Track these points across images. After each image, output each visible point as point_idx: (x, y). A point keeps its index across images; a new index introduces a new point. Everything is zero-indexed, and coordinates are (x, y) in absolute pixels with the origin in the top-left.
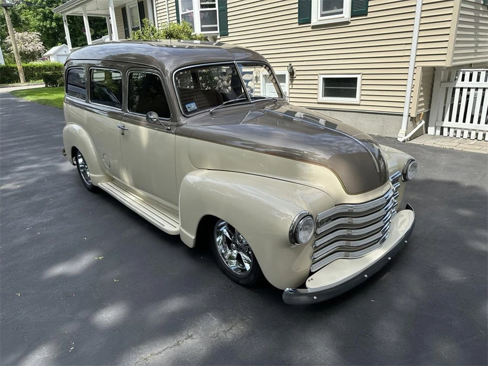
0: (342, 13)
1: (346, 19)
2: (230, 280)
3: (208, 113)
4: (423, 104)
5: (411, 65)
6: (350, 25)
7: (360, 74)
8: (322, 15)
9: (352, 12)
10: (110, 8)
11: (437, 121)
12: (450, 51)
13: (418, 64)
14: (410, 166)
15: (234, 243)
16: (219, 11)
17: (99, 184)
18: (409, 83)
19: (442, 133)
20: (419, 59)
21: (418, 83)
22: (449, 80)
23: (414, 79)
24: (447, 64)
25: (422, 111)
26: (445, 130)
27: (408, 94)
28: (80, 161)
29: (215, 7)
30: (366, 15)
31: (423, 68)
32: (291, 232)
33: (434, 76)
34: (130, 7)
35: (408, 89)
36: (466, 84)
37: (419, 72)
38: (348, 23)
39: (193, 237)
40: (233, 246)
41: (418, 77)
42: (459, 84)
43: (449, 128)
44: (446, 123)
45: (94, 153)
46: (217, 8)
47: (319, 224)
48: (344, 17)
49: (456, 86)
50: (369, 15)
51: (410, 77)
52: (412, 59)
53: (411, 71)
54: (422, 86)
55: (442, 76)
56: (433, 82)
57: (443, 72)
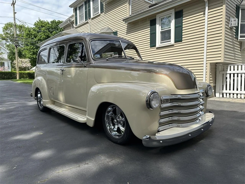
0: (170, 41)
1: (172, 43)
2: (112, 143)
3: (106, 60)
4: (212, 81)
5: (205, 63)
6: (174, 46)
8: (161, 43)
9: (175, 41)
11: (220, 90)
12: (222, 55)
13: (207, 62)
14: (209, 88)
15: (116, 119)
17: (47, 105)
18: (204, 71)
19: (223, 96)
20: (208, 59)
21: (208, 70)
22: (223, 71)
23: (207, 69)
24: (222, 61)
25: (212, 85)
26: (225, 95)
27: (204, 76)
28: (39, 95)
30: (182, 41)
31: (210, 63)
32: (147, 101)
33: (216, 69)
35: (204, 73)
36: (232, 72)
37: (209, 65)
38: (173, 45)
39: (93, 119)
40: (115, 121)
41: (209, 67)
42: (229, 72)
43: (226, 94)
44: (225, 91)
45: (47, 90)
47: (162, 102)
48: (171, 43)
49: (227, 73)
50: (183, 41)
51: (204, 68)
52: (205, 60)
53: (205, 65)
54: (211, 72)
55: (220, 68)
56: (216, 71)
57: (220, 67)
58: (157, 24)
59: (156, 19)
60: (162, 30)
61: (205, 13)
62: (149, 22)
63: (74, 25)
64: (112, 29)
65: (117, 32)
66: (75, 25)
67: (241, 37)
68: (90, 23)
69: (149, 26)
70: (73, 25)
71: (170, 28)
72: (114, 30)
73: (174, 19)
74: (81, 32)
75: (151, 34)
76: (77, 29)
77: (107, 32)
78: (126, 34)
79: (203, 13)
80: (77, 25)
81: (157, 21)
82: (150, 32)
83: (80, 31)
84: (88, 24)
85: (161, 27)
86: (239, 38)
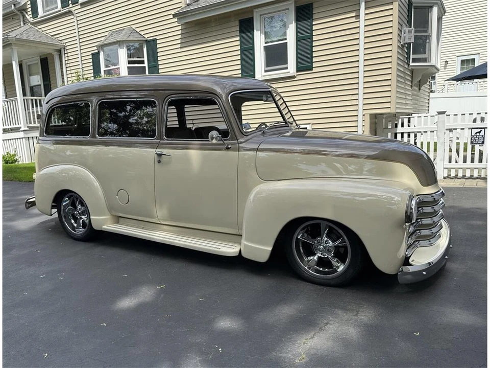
0: (287, 68)
1: (291, 74)
5: (360, 113)
6: (296, 79)
7: (310, 124)
8: (266, 71)
9: (297, 68)
10: (14, 63)
12: (393, 100)
13: (366, 112)
16: (149, 68)
18: (360, 129)
20: (366, 107)
21: (367, 129)
23: (364, 126)
24: (392, 111)
29: (144, 64)
30: (312, 70)
31: (371, 115)
33: (376, 123)
34: (28, 64)
36: (406, 129)
37: (367, 119)
38: (294, 77)
41: (367, 123)
42: (400, 129)
46: (146, 65)
48: (289, 72)
49: (397, 132)
50: (314, 70)
51: (360, 124)
52: (361, 107)
53: (360, 118)
55: (384, 123)
56: (376, 129)
57: (384, 120)
58: (255, 31)
59: (253, 18)
60: (266, 43)
61: (359, 15)
62: (237, 23)
63: (27, 16)
64: (142, 33)
65: (156, 40)
66: (31, 16)
67: (414, 60)
68: (78, 15)
69: (238, 33)
70: (24, 16)
71: (286, 39)
72: (146, 36)
73: (294, 22)
74: (52, 34)
75: (242, 50)
76: (40, 27)
77: (132, 39)
78: (179, 46)
79: (354, 14)
80: (39, 16)
81: (256, 24)
82: (241, 45)
83: (47, 32)
84: (72, 17)
85: (264, 35)
86: (411, 64)
